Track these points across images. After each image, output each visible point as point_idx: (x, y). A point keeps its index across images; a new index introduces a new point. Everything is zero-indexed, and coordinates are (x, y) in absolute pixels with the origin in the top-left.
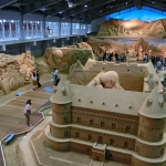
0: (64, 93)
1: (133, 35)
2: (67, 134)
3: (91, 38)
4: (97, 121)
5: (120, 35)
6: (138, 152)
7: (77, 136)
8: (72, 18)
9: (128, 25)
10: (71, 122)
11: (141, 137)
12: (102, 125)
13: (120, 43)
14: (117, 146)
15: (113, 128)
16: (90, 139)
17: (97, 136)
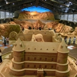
0: (21, 46)
1: (35, 18)
2: (23, 66)
3: (16, 19)
4: (38, 58)
5: (29, 18)
6: (58, 69)
7: (28, 67)
8: (5, 9)
9: (32, 14)
10: (25, 60)
11: (59, 62)
12: (40, 60)
13: (29, 22)
14: (48, 68)
15: (46, 60)
16: (35, 67)
17: (39, 65)
